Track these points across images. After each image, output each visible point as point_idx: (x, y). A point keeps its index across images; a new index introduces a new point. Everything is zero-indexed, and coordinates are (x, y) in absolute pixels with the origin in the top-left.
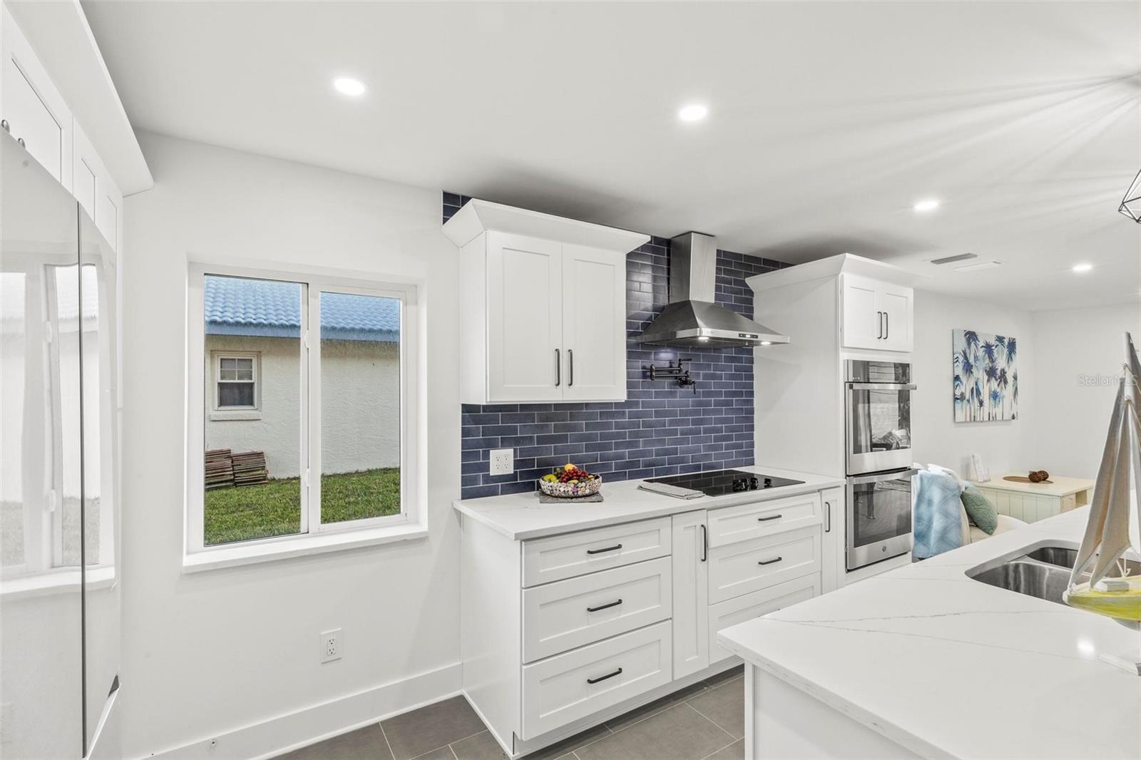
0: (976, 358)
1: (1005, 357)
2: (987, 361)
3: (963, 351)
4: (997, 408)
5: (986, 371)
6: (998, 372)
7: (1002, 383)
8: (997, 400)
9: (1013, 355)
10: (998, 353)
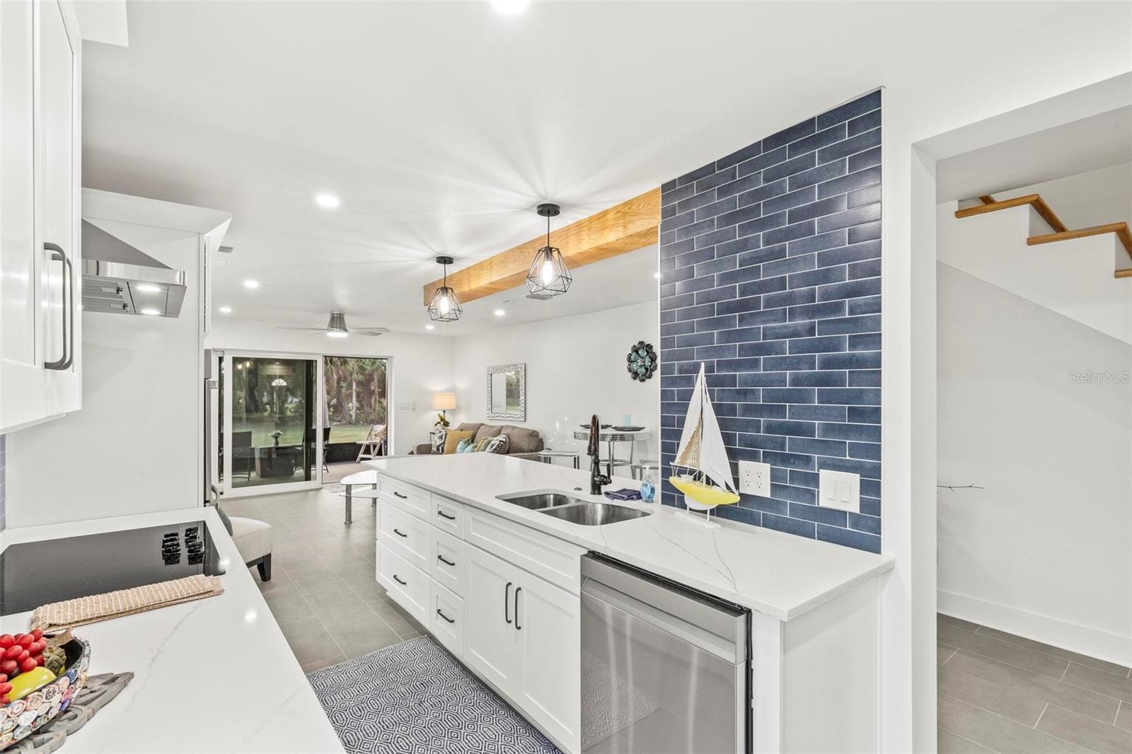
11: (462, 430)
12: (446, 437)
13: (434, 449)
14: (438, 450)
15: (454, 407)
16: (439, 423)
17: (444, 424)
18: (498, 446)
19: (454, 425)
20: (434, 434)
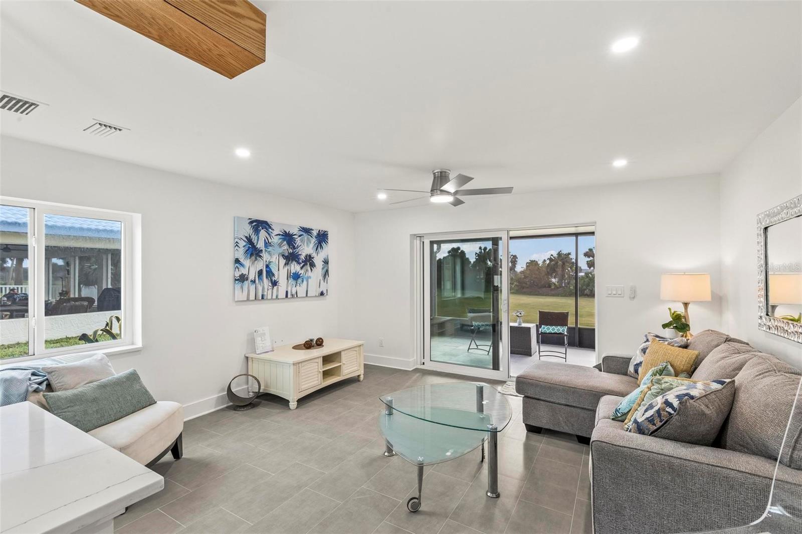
0: (267, 244)
1: (312, 245)
2: (286, 247)
3: (246, 237)
4: (298, 287)
5: (283, 256)
6: (303, 257)
7: (308, 267)
8: (300, 280)
9: (324, 245)
10: (302, 241)
11: (685, 346)
12: (647, 352)
13: (632, 368)
14: (636, 371)
16: (671, 323)
17: (676, 327)
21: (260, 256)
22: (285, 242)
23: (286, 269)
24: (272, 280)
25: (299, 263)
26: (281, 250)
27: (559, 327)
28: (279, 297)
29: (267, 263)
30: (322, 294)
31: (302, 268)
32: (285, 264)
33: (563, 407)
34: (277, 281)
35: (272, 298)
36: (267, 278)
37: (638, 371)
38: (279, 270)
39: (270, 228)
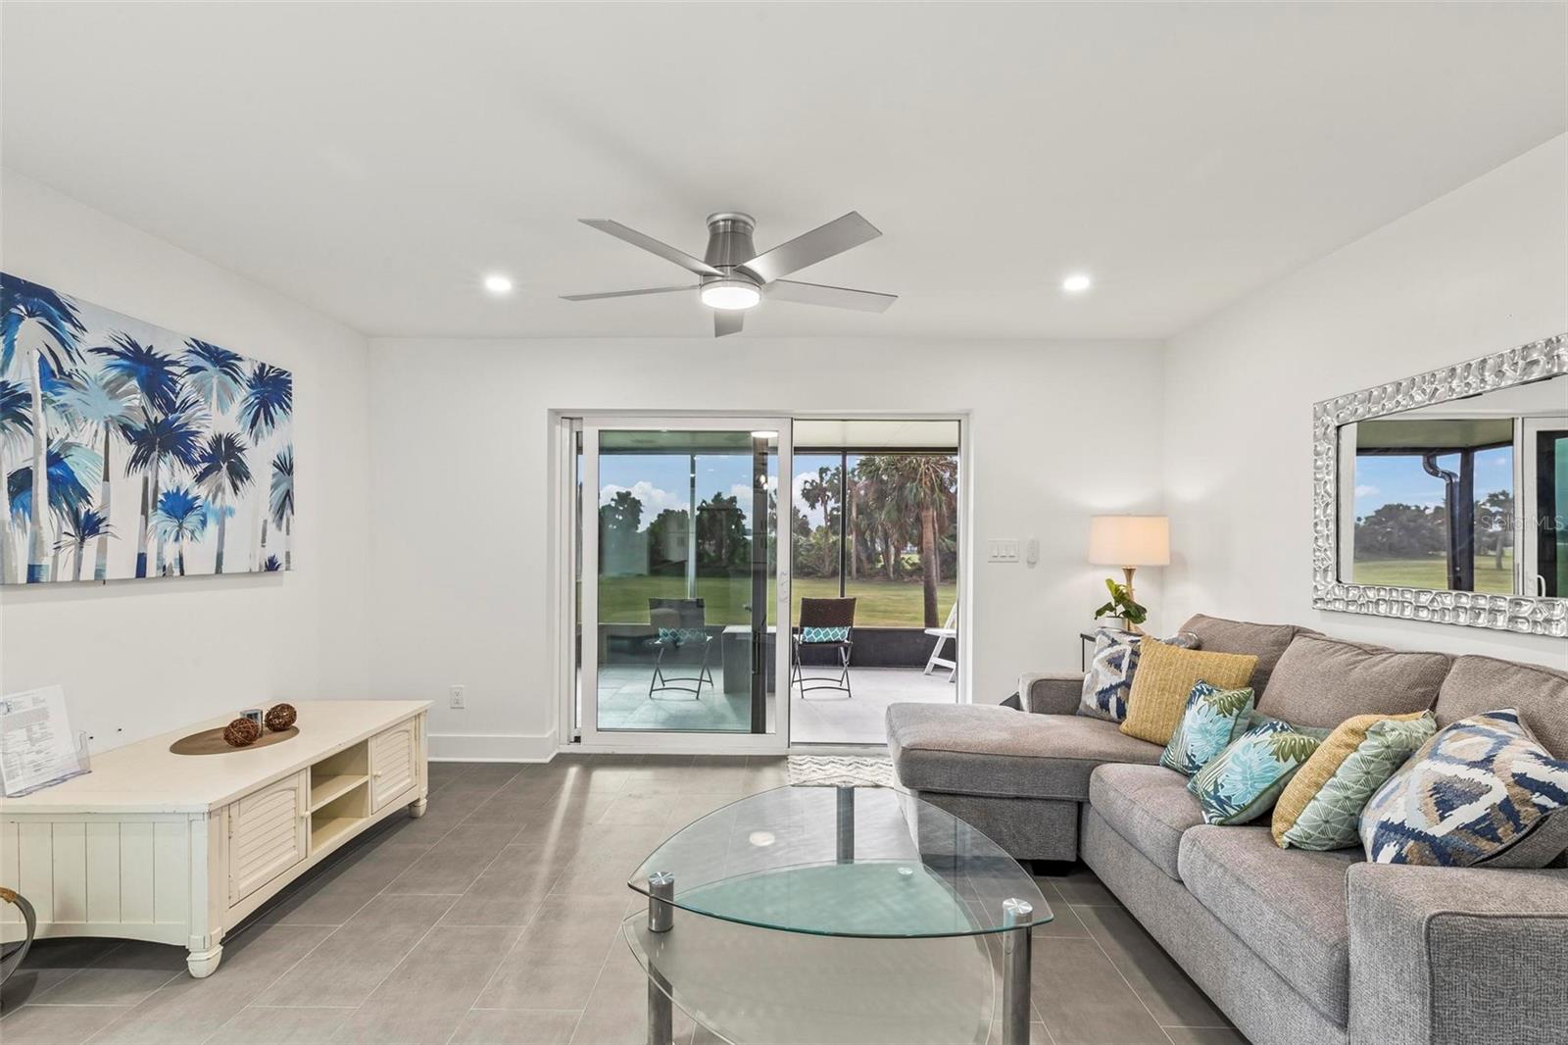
0: (53, 377)
1: (236, 408)
2: (138, 399)
4: (185, 542)
5: (126, 429)
6: (203, 443)
7: (224, 477)
8: (192, 520)
10: (199, 388)
11: (1198, 647)
12: (1133, 666)
13: (1090, 700)
14: (1104, 705)
15: (1164, 560)
16: (1109, 607)
17: (1127, 614)
18: (1506, 806)
19: (1166, 620)
20: (1093, 640)
21: (21, 420)
22: (134, 383)
23: (137, 478)
24: (76, 514)
25: (192, 463)
26: (116, 408)
27: (836, 629)
28: (108, 576)
29: (55, 448)
30: (272, 566)
31: (200, 479)
32: (135, 460)
33: (1007, 802)
34: (101, 515)
35: (76, 580)
36: (52, 501)
37: (1108, 705)
38: (106, 478)
39: (69, 318)
